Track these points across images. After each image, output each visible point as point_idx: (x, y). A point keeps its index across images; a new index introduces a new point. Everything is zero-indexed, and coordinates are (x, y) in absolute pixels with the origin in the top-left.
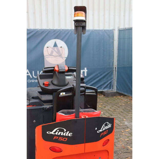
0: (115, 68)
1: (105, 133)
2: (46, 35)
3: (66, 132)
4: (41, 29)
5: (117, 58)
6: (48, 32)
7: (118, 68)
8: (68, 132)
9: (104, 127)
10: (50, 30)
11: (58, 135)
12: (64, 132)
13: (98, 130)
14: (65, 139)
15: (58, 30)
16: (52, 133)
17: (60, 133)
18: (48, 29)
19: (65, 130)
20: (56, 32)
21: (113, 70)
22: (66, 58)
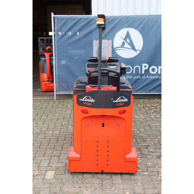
1: (121, 104)
2: (117, 24)
3: (91, 99)
4: (111, 16)
6: (119, 19)
8: (92, 99)
9: (119, 99)
10: (122, 17)
11: (86, 102)
12: (90, 99)
13: (113, 100)
14: (90, 104)
15: (131, 16)
16: (83, 100)
17: (87, 100)
18: (121, 15)
19: (90, 98)
20: (129, 19)
22: (140, 51)
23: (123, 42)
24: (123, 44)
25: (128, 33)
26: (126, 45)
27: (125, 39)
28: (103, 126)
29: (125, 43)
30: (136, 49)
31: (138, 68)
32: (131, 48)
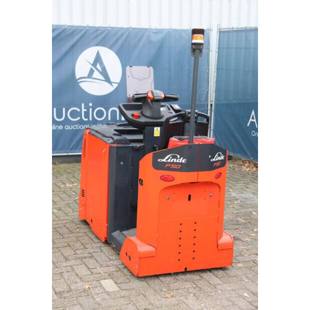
0: (211, 105)
1: (218, 164)
2: (81, 37)
3: (180, 158)
5: (215, 86)
7: (216, 105)
9: (217, 157)
10: (88, 28)
12: (177, 159)
13: (211, 158)
14: (178, 167)
15: (103, 27)
16: (164, 160)
18: (85, 25)
19: (179, 157)
20: (99, 32)
21: (208, 110)
23: (91, 69)
24: (91, 72)
25: (98, 55)
26: (96, 74)
27: (94, 64)
28: (189, 199)
29: (93, 71)
30: (112, 80)
31: (115, 111)
32: (104, 79)
